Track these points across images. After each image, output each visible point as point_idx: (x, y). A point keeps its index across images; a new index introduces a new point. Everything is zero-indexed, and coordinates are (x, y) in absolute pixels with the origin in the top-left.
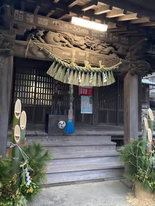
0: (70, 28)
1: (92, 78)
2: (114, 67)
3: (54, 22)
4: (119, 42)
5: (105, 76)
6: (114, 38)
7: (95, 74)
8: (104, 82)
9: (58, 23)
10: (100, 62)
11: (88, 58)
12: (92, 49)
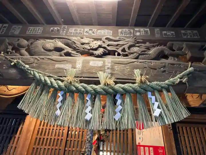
0: (78, 31)
1: (120, 107)
2: (176, 79)
3: (52, 28)
4: (178, 38)
5: (156, 101)
6: (166, 34)
7: (128, 100)
8: (156, 117)
9: (59, 29)
10: (137, 72)
11: (108, 68)
12: (119, 54)
